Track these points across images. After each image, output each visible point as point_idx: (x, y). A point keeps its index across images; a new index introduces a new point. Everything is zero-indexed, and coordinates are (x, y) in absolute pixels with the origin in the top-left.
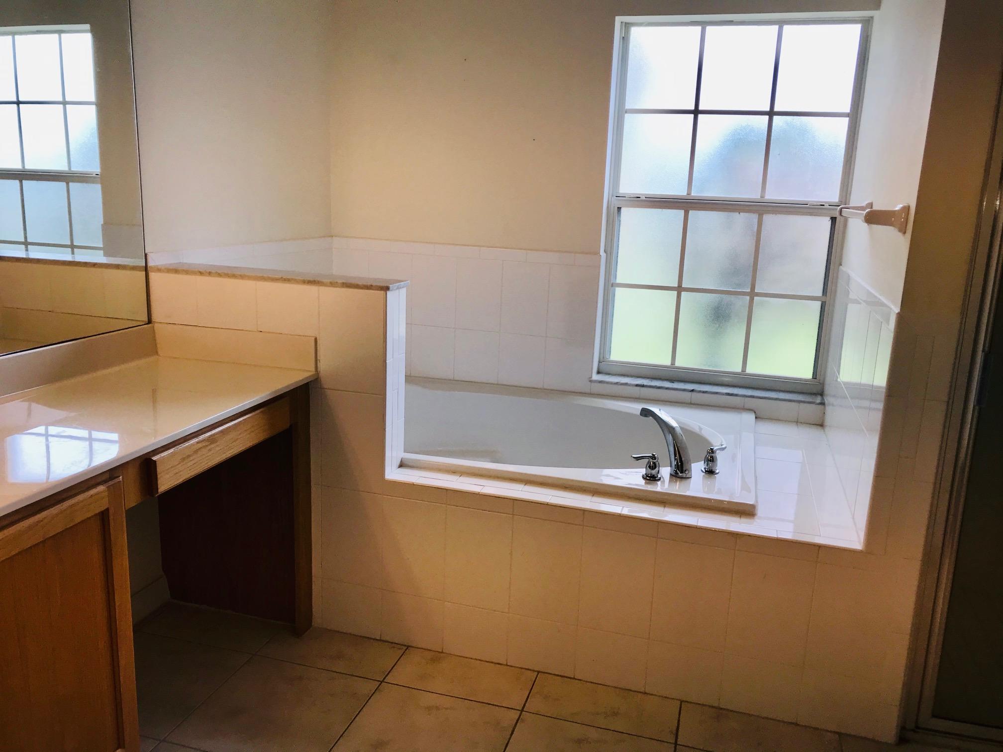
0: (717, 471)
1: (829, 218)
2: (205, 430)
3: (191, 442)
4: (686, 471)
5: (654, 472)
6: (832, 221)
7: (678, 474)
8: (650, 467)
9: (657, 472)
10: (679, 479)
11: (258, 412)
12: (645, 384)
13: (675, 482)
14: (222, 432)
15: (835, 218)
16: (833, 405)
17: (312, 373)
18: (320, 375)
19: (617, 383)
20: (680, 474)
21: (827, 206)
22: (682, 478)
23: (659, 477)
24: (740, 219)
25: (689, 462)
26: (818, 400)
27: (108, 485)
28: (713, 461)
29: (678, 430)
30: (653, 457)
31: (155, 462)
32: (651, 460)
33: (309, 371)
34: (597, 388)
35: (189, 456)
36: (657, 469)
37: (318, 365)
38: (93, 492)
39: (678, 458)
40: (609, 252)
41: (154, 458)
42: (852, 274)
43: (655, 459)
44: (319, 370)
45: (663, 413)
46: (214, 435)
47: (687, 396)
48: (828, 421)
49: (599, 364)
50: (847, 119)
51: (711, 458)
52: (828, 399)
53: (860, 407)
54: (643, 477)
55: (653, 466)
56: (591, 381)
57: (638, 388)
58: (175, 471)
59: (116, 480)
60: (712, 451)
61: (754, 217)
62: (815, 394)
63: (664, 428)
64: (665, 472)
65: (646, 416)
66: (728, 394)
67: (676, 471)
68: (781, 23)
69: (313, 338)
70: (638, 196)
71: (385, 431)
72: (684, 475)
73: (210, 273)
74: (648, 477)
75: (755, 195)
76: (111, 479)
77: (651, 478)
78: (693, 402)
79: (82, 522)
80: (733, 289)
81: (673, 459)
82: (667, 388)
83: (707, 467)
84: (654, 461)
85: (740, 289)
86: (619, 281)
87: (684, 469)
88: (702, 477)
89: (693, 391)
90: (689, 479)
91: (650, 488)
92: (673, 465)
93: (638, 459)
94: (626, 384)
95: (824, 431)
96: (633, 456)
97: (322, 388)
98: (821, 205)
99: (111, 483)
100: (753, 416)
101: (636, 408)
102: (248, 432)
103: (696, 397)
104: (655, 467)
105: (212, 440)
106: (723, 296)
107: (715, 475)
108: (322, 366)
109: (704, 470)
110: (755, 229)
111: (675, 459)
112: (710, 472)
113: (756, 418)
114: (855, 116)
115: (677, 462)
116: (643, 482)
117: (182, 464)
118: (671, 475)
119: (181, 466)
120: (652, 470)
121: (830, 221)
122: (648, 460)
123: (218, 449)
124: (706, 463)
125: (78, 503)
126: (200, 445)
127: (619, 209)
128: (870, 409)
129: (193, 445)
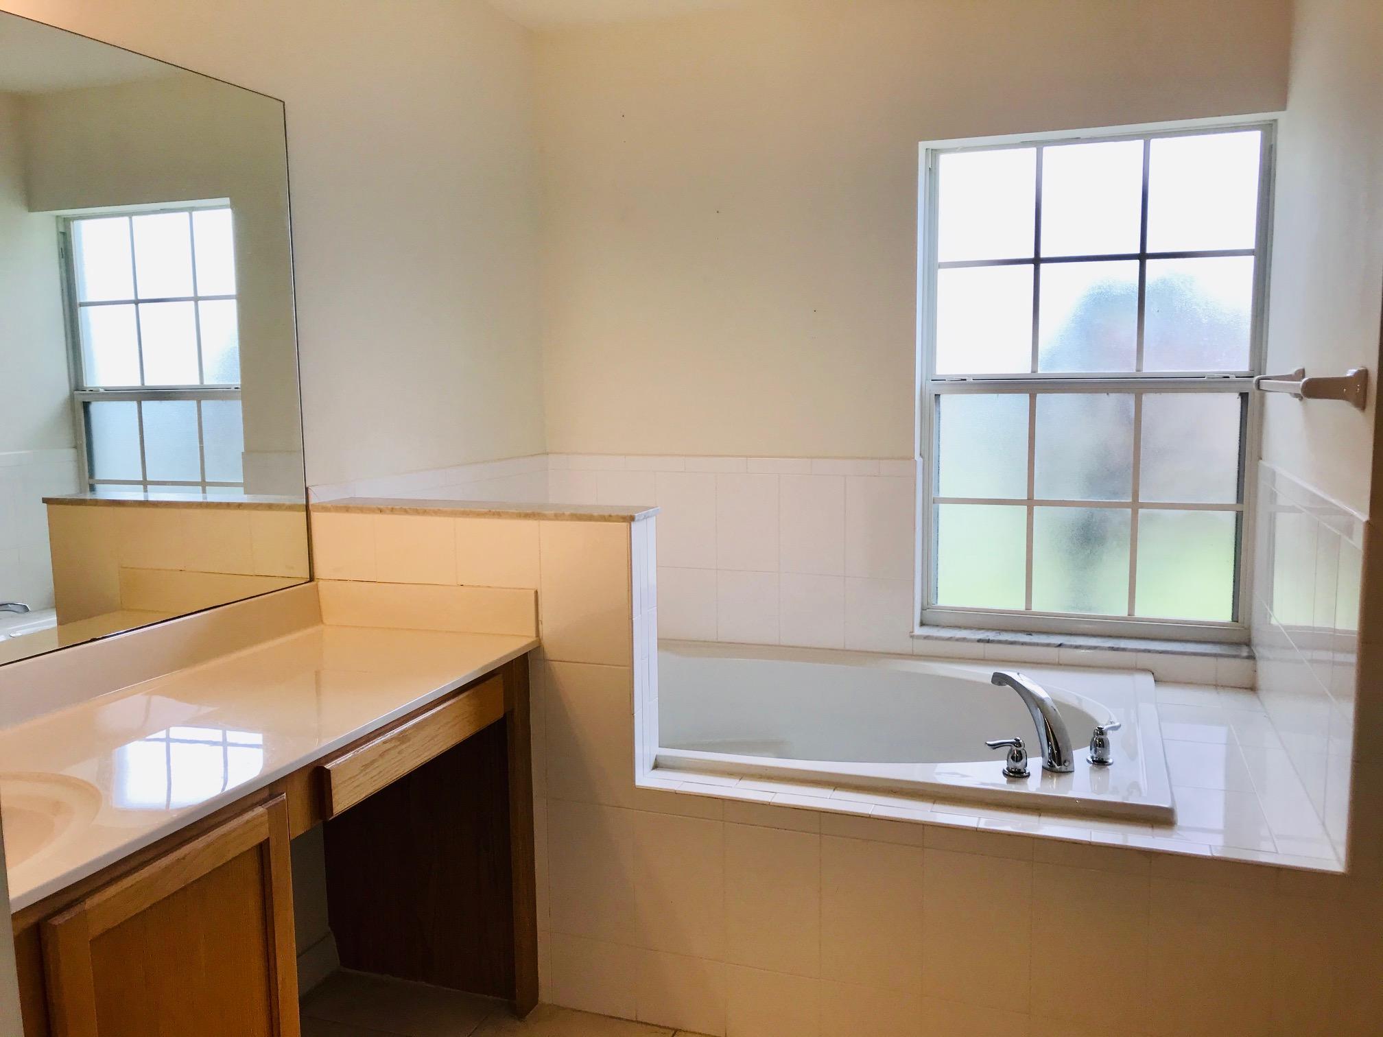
0: (1110, 761)
1: (1237, 395)
2: (394, 724)
3: (376, 742)
4: (1065, 762)
5: (1019, 765)
6: (1242, 398)
7: (1053, 766)
8: (1013, 758)
9: (1024, 764)
10: (1055, 774)
11: (461, 696)
12: (991, 638)
13: (1050, 779)
14: (414, 726)
15: (1247, 394)
16: (1268, 659)
17: (533, 640)
18: (542, 642)
19: (950, 639)
20: (1058, 767)
21: (1233, 378)
22: (1060, 773)
23: (1027, 772)
24: (1109, 402)
25: (1069, 750)
26: (1244, 652)
27: (267, 807)
28: (1103, 747)
29: (1049, 703)
30: (1018, 743)
31: (328, 771)
32: (1014, 748)
33: (528, 637)
34: (921, 647)
35: (373, 762)
36: (1024, 760)
37: (540, 629)
38: (249, 815)
39: (1053, 743)
40: (926, 456)
41: (328, 766)
42: (1280, 470)
43: (1020, 746)
44: (541, 635)
45: (1024, 678)
46: (404, 731)
47: (1053, 654)
48: (1262, 682)
49: (921, 613)
50: (1252, 258)
51: (1099, 742)
52: (1259, 651)
53: (1317, 661)
54: (1004, 773)
55: (1018, 756)
56: (912, 637)
57: (981, 645)
58: (355, 784)
59: (279, 799)
60: (1101, 732)
61: (1130, 400)
62: (1237, 644)
63: (1029, 700)
64: (1035, 764)
65: (1000, 684)
66: (1112, 649)
67: (1051, 763)
68: (1147, 137)
69: (533, 592)
70: (963, 378)
71: (634, 717)
72: (1063, 768)
73: (392, 510)
74: (1012, 772)
75: (1128, 369)
76: (272, 797)
77: (1017, 774)
78: (1061, 662)
79: (235, 858)
80: (1106, 499)
81: (1045, 745)
82: (1023, 644)
83: (1095, 756)
84: (1019, 749)
85: (1115, 499)
86: (942, 494)
87: (1063, 759)
88: (1088, 768)
89: (1060, 645)
90: (1071, 774)
91: (1015, 788)
92: (1047, 754)
93: (995, 746)
94: (964, 640)
95: (1258, 697)
96: (988, 743)
97: (545, 660)
98: (1225, 377)
99: (271, 803)
100: (1150, 679)
101: (985, 673)
102: (449, 725)
103: (1066, 654)
104: (1021, 758)
105: (402, 738)
106: (1094, 509)
107: (1108, 767)
108: (545, 630)
109: (1091, 760)
110: (1132, 414)
111: (1048, 747)
112: (1100, 762)
113: (1155, 681)
114: (1263, 253)
115: (1052, 748)
116: (1005, 779)
117: (364, 773)
118: (1043, 767)
119: (364, 775)
120: (1017, 761)
121: (1239, 400)
122: (1009, 747)
123: (411, 750)
124: (1093, 749)
125: (230, 833)
126: (388, 746)
127: (937, 396)
128: (1334, 663)
129: (378, 746)
